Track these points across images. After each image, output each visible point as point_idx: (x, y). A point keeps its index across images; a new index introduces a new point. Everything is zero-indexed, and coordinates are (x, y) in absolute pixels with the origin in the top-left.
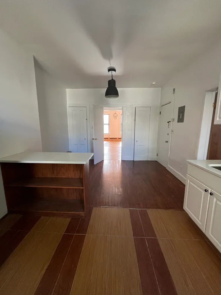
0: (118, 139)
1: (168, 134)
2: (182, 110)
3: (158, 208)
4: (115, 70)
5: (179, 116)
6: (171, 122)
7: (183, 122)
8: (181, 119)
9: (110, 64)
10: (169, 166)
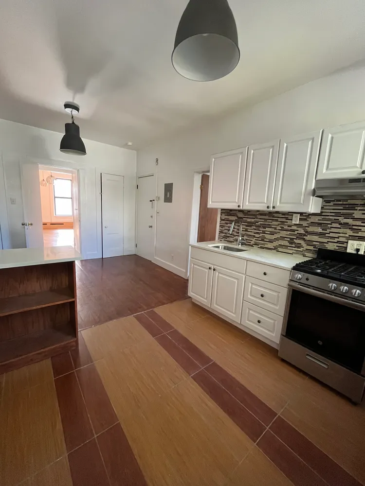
0: (49, 225)
1: (152, 217)
2: (169, 188)
3: (163, 304)
4: (77, 109)
5: (166, 195)
6: (155, 201)
7: (171, 202)
8: (168, 199)
9: (74, 98)
10: (155, 257)
